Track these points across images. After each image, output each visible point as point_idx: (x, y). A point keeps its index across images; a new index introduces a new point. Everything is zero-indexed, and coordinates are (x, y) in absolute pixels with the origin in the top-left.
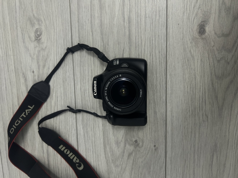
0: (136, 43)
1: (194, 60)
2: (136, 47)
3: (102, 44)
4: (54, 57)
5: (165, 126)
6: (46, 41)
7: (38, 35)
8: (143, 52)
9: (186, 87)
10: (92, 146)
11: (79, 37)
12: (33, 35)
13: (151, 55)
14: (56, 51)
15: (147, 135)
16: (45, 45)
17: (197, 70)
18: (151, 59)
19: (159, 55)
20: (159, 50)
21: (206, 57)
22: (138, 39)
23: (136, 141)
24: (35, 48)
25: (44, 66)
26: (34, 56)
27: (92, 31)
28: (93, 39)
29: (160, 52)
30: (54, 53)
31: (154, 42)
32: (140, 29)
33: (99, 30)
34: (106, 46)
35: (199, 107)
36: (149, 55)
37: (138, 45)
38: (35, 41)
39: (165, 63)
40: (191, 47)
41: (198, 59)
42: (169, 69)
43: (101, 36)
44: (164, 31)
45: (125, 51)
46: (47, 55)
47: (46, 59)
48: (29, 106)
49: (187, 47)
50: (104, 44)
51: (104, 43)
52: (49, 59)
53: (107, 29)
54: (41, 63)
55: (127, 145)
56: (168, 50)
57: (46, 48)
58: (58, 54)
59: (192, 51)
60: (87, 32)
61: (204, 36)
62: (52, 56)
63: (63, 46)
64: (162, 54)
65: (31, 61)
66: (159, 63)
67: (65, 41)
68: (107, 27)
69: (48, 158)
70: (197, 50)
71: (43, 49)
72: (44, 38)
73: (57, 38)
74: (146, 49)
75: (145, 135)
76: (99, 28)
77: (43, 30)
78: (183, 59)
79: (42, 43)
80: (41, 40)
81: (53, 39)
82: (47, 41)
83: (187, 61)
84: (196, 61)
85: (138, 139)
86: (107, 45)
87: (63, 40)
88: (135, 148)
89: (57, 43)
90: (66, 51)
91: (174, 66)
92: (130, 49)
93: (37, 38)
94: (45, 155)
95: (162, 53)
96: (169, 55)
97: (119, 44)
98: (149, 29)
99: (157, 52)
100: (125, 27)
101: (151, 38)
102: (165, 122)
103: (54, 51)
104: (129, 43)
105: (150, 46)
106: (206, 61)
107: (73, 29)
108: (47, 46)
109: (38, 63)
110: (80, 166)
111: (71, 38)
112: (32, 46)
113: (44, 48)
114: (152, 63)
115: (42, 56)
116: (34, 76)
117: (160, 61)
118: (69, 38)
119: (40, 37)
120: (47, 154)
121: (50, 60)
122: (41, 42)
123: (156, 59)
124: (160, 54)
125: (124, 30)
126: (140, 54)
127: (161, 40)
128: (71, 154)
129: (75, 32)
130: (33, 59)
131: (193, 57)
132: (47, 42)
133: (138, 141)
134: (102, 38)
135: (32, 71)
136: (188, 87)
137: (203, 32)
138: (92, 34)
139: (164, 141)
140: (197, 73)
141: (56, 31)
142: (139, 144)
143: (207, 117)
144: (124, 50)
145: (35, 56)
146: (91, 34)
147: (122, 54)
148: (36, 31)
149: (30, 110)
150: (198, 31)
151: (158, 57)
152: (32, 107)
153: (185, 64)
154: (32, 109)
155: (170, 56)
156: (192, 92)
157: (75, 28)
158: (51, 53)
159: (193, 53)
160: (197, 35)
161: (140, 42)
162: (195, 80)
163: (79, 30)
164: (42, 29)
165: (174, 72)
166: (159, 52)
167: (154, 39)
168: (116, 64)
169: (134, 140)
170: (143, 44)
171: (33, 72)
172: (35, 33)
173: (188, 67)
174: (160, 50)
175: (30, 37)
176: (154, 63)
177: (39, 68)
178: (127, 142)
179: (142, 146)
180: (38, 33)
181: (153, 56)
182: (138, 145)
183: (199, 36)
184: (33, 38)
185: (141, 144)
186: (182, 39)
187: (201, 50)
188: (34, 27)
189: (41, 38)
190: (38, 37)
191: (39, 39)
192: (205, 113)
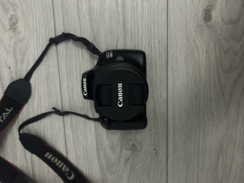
0: (132, 32)
1: (199, 51)
2: (132, 37)
3: (92, 34)
4: (34, 49)
6: (23, 31)
7: (13, 23)
8: (140, 42)
9: (190, 82)
10: (84, 152)
12: (7, 23)
13: (150, 46)
14: (37, 43)
15: (146, 138)
16: (22, 35)
17: (202, 63)
18: (150, 50)
19: (159, 46)
21: (212, 48)
22: (135, 27)
23: (134, 145)
24: (10, 39)
25: (23, 61)
26: (9, 49)
27: (79, 18)
28: (80, 27)
29: (160, 43)
30: (34, 44)
31: (152, 30)
32: (137, 14)
36: (147, 45)
37: (135, 34)
38: (10, 30)
39: (166, 55)
40: (195, 36)
41: (203, 51)
42: (170, 62)
43: (90, 24)
44: (165, 17)
45: (119, 41)
46: (26, 47)
47: (25, 52)
48: (7, 109)
49: (190, 36)
50: (94, 33)
51: (93, 31)
52: (28, 53)
53: (97, 15)
54: (19, 57)
55: (124, 150)
56: (169, 40)
57: (23, 38)
58: (40, 46)
59: (196, 41)
60: (73, 20)
61: (209, 23)
62: (32, 48)
63: (44, 36)
64: (162, 45)
65: (6, 55)
66: (159, 56)
67: (47, 30)
68: (97, 13)
69: (33, 168)
70: (201, 39)
71: (20, 40)
72: (20, 26)
73: (37, 26)
74: (144, 39)
75: (143, 137)
76: (88, 14)
77: (19, 17)
78: (186, 50)
79: (19, 33)
80: (17, 29)
81: (31, 28)
82: (25, 30)
83: (190, 52)
84: (201, 52)
85: (135, 142)
86: (97, 34)
87: (45, 29)
88: (133, 152)
89: (37, 33)
90: (48, 42)
91: (176, 59)
92: (125, 39)
94: (29, 165)
96: (170, 45)
98: (147, 15)
99: (157, 42)
100: (118, 13)
101: (150, 26)
102: (166, 123)
103: (34, 43)
104: (124, 32)
105: (148, 35)
106: (211, 52)
107: (56, 15)
108: (25, 36)
109: (15, 57)
110: (70, 175)
111: (54, 27)
112: (6, 36)
114: (150, 55)
115: (19, 48)
116: (11, 73)
117: (159, 53)
118: (51, 26)
119: (16, 26)
120: (31, 164)
121: (30, 53)
122: (17, 32)
123: (155, 51)
125: (117, 15)
126: (137, 45)
127: (161, 28)
128: (60, 162)
129: (58, 19)
130: (8, 52)
131: (197, 47)
132: (25, 32)
133: (136, 145)
134: (92, 26)
135: (8, 67)
137: (209, 18)
138: (80, 21)
139: (165, 143)
140: (202, 66)
141: (35, 18)
143: (213, 116)
144: (117, 41)
145: (11, 49)
146: (78, 21)
147: (115, 44)
148: (10, 18)
149: (8, 113)
150: (203, 17)
151: (157, 48)
152: (10, 109)
153: (188, 56)
154: (11, 113)
155: (172, 47)
156: (196, 88)
157: (59, 14)
158: (31, 45)
159: (197, 43)
160: (202, 22)
161: (136, 31)
162: (200, 74)
163: (63, 17)
164: (18, 15)
165: (176, 65)
167: (152, 27)
168: (110, 56)
169: (131, 143)
170: (140, 32)
171: (10, 68)
172: (10, 20)
173: (192, 59)
174: (160, 40)
176: (153, 55)
177: (16, 63)
178: (124, 146)
179: (141, 150)
180: (13, 21)
181: (151, 47)
182: (136, 149)
183: (205, 23)
184: (8, 27)
185: (139, 148)
186: (185, 27)
187: (206, 40)
188: (8, 13)
189: (18, 26)
190: (13, 26)
191: (14, 27)
192: (211, 111)
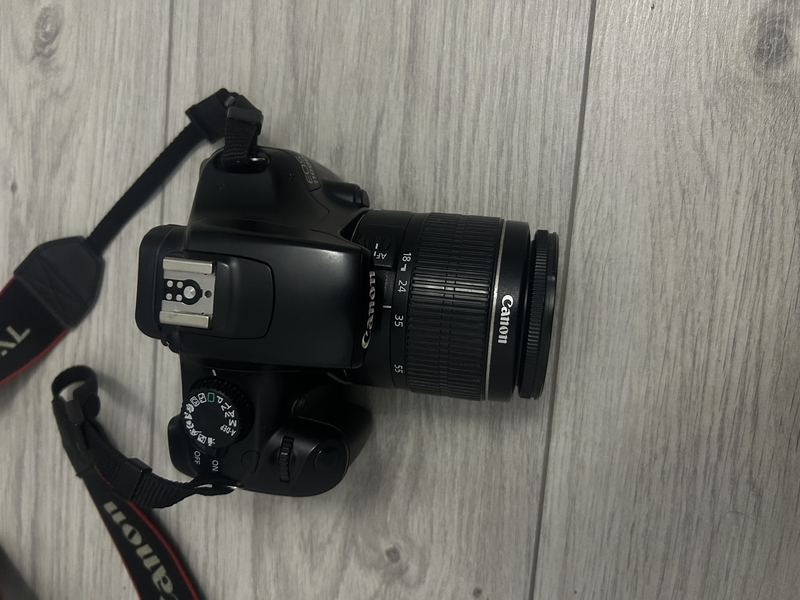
0: (437, 91)
1: (717, 194)
2: (437, 109)
4: (95, 130)
5: (535, 502)
6: (71, 64)
7: (46, 35)
8: (467, 134)
9: (662, 325)
10: (207, 538)
11: (198, 49)
12: (27, 35)
13: (505, 154)
14: (106, 108)
15: (446, 533)
16: (66, 78)
17: (730, 247)
18: (502, 171)
19: (542, 155)
20: (543, 130)
21: (783, 185)
22: (451, 71)
23: (393, 554)
24: (30, 87)
25: (55, 167)
26: (22, 122)
27: (253, 28)
28: (254, 60)
29: (549, 142)
30: (97, 112)
31: (520, 89)
32: (465, 22)
33: (284, 23)
34: (303, 96)
35: (721, 436)
36: (493, 149)
37: (449, 99)
38: (33, 58)
39: (567, 196)
40: (709, 125)
41: (737, 192)
42: (583, 229)
43: (290, 52)
44: (580, 40)
45: (385, 122)
46: (72, 121)
47: (66, 137)
49: (684, 122)
50: (296, 87)
51: (297, 79)
52: (76, 140)
53: (316, 19)
54: (45, 155)
55: (352, 564)
56: (586, 134)
57: (68, 89)
58: (113, 121)
59: (710, 147)
60: (231, 32)
61: (779, 75)
62: (89, 125)
63: (132, 87)
64: (554, 152)
65: (9, 141)
66: (540, 195)
67: (144, 64)
68: (317, 11)
69: (34, 555)
70: (735, 140)
71: (57, 91)
72: (65, 48)
73: (114, 50)
74: (482, 124)
75: (436, 530)
76: (284, 16)
77: (66, 15)
78: (658, 182)
79: (58, 69)
80: (54, 56)
81: (97, 55)
82: (76, 62)
83: (677, 194)
84: (725, 201)
85: (402, 544)
86: (308, 91)
87: (137, 63)
88: (388, 584)
89: (111, 73)
91: (610, 215)
92: (408, 116)
93: (39, 49)
95: (558, 148)
96: (590, 155)
97: (360, 93)
98: (506, 27)
99: (534, 137)
100: (394, 13)
101: (512, 71)
103: (97, 108)
104: (406, 88)
105: (503, 105)
106: (779, 201)
107: (178, 13)
108: (73, 82)
109: (34, 152)
111: (166, 55)
112: (19, 78)
113: (61, 91)
114: (503, 190)
115: (51, 122)
116: (16, 204)
117: (541, 184)
118: (159, 50)
119: (55, 43)
121: (80, 142)
122: (53, 65)
123: (525, 174)
124: (547, 151)
125: (389, 24)
126: (452, 144)
127: (559, 82)
128: (148, 549)
129: (184, 27)
130: (17, 132)
131: (712, 178)
132: (75, 67)
133: (403, 555)
134: (294, 60)
135: (10, 183)
136: (669, 328)
137: (778, 52)
140: (725, 259)
141: (112, 20)
142: (407, 568)
143: (759, 496)
144: (379, 121)
145: (27, 123)
146: (248, 39)
147: (370, 135)
148: (40, 18)
149: (12, 345)
151: (534, 163)
152: (20, 332)
153: (667, 210)
155: (597, 163)
156: (689, 357)
157: (188, 11)
158: (86, 116)
159: (712, 157)
160: (743, 66)
161: (456, 87)
162: (713, 297)
163: (200, 21)
164: (63, 10)
165: (608, 243)
166: (543, 142)
167: (522, 73)
169: (385, 545)
170: (472, 96)
171: (14, 188)
172: (38, 26)
173: (683, 227)
174: (549, 132)
175: (16, 44)
176: (515, 191)
177: (35, 174)
178: (354, 550)
179: (420, 581)
180: (48, 29)
181: (510, 155)
182: (401, 573)
183: (757, 73)
184: (29, 49)
185: (414, 570)
186: (666, 83)
187: (758, 144)
189: (57, 47)
190: (44, 45)
191: (46, 51)
192: (751, 473)
